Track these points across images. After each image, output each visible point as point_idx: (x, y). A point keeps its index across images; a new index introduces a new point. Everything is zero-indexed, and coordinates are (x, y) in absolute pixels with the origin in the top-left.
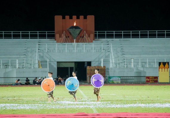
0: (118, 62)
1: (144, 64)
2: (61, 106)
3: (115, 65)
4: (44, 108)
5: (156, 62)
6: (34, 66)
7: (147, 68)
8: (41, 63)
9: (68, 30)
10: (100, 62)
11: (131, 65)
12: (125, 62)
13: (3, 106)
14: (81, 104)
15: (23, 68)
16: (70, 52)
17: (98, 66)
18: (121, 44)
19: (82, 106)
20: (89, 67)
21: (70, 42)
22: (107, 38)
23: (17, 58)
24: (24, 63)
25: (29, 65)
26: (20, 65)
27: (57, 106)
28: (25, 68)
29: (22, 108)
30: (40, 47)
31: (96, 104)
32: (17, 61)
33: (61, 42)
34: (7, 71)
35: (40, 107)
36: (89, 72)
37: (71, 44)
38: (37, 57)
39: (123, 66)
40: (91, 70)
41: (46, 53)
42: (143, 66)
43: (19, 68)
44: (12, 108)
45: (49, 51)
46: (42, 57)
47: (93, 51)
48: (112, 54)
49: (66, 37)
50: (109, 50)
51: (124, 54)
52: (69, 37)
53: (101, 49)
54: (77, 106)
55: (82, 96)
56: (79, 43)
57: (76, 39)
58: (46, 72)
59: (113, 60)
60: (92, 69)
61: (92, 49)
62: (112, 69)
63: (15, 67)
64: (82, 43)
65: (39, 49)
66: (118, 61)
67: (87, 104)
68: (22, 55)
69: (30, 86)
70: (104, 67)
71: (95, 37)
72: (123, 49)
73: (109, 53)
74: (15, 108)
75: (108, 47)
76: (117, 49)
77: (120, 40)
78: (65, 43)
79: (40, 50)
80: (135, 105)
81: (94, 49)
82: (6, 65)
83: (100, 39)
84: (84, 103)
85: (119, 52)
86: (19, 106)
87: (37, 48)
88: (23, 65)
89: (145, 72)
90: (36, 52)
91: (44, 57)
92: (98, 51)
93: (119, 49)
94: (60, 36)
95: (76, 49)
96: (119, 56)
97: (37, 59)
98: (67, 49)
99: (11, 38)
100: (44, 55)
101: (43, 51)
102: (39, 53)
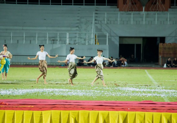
2: (124, 93)
4: (102, 95)
6: (90, 42)
8: (98, 38)
13: (50, 91)
14: (150, 92)
15: (74, 44)
16: (137, 24)
17: (174, 44)
19: (151, 95)
20: (162, 45)
21: (137, 11)
23: (68, 31)
24: (76, 37)
25: (82, 40)
26: (71, 40)
27: (118, 94)
28: (77, 44)
29: (73, 94)
30: (97, 17)
31: (169, 93)
32: (68, 34)
33: (124, 10)
34: (54, 48)
35: (96, 94)
36: (162, 50)
37: (139, 14)
38: (94, 29)
40: (165, 48)
41: (106, 25)
43: (69, 44)
44: (61, 94)
45: (109, 22)
46: (100, 30)
47: (169, 23)
49: (132, 4)
52: (136, 4)
54: (144, 94)
55: (151, 82)
56: (149, 12)
57: (146, 6)
58: (105, 50)
61: (167, 20)
63: (65, 43)
64: (154, 12)
67: (158, 92)
68: (75, 27)
69: (84, 68)
71: (171, 3)
74: (65, 94)
78: (131, 12)
79: (97, 20)
81: (170, 20)
82: (53, 40)
84: (153, 90)
86: (71, 91)
87: (94, 17)
88: (75, 41)
90: (92, 23)
91: (103, 30)
92: (175, 22)
94: (125, 2)
95: (146, 20)
97: (93, 32)
98: (133, 20)
99: (61, 5)
100: (102, 28)
101: (101, 22)
102: (96, 25)
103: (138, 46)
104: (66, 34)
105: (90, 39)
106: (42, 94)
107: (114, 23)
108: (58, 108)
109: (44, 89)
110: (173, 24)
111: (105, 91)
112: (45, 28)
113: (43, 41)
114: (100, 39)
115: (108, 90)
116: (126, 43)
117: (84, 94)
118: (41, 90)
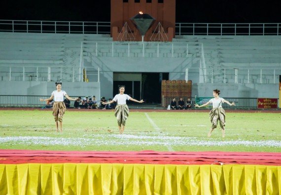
0: (212, 74)
1: (255, 77)
2: (119, 141)
3: (208, 80)
4: (92, 144)
5: (274, 74)
6: (76, 78)
7: (260, 84)
8: (87, 73)
9: (132, 21)
10: (183, 74)
11: (234, 79)
12: (224, 74)
13: (28, 139)
14: (151, 140)
16: (135, 56)
17: (180, 81)
18: (219, 45)
19: (152, 143)
20: (166, 82)
21: (135, 41)
22: (195, 34)
23: (50, 64)
24: (59, 72)
25: (68, 76)
26: (54, 76)
27: (113, 142)
29: (57, 143)
30: (86, 48)
31: (173, 141)
32: (49, 69)
33: (120, 40)
34: (32, 86)
35: (85, 143)
36: (165, 89)
37: (137, 44)
38: (82, 63)
39: (220, 80)
40: (169, 86)
41: (97, 57)
42: (253, 82)
44: (41, 143)
45: (101, 54)
46: (90, 64)
47: (173, 56)
48: (204, 62)
49: (129, 32)
50: (198, 55)
51: (223, 62)
52: (133, 32)
53: (185, 52)
54: (144, 143)
55: (152, 127)
56: (149, 42)
57: (145, 35)
58: (95, 88)
59: (205, 70)
60: (170, 84)
61: (171, 52)
62: (202, 85)
63: (46, 80)
64: (155, 42)
65: (84, 51)
66: (213, 72)
67: (160, 139)
68: (58, 60)
70: (190, 81)
71: (176, 32)
72: (221, 53)
73: (198, 59)
74: (46, 143)
75: (197, 49)
76: (211, 52)
77: (216, 38)
78: (127, 42)
79: (86, 52)
80: (235, 143)
81: (174, 53)
82: (31, 76)
83: (184, 36)
84: (154, 138)
85: (214, 58)
86: (53, 140)
87: (82, 48)
88: (59, 77)
89: (257, 92)
90: (79, 55)
91: (93, 64)
92: (180, 55)
93: (215, 53)
94: (119, 30)
95: (145, 52)
96: (214, 65)
97: (80, 66)
98: (131, 52)
99: (40, 32)
100: (92, 61)
101: (91, 54)
102: (85, 57)
103: (137, 83)
104: (47, 68)
105: (77, 75)
106: (17, 143)
107: (107, 56)
108: (37, 160)
109: (20, 137)
110: (178, 57)
111: (96, 139)
112: (21, 61)
113: (18, 77)
114: (90, 74)
115: (99, 138)
116: (122, 80)
117: (70, 142)
118: (16, 138)
